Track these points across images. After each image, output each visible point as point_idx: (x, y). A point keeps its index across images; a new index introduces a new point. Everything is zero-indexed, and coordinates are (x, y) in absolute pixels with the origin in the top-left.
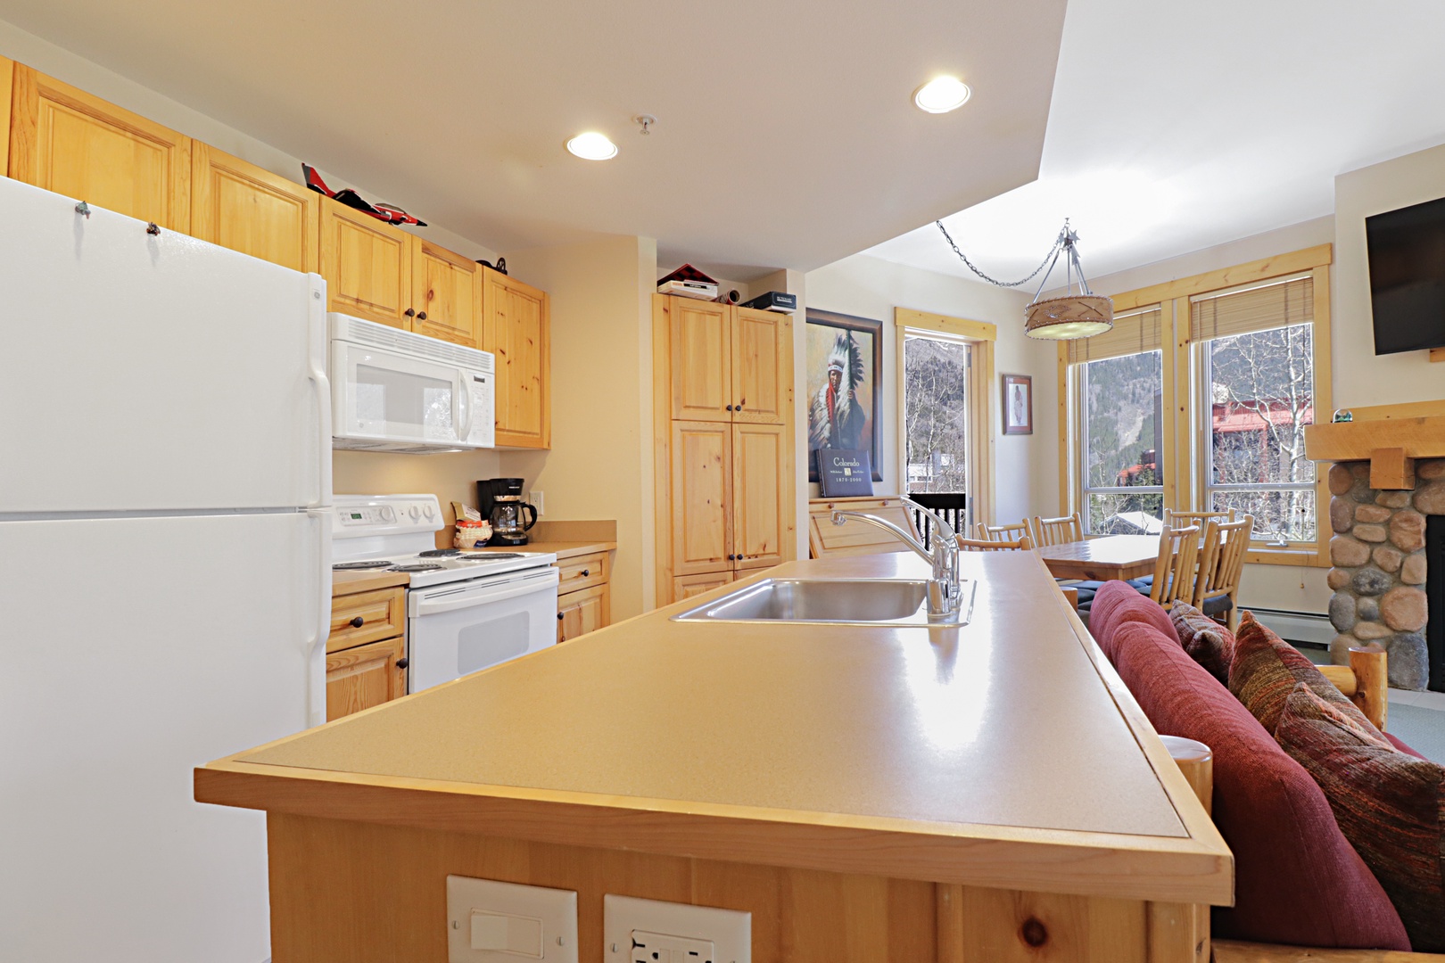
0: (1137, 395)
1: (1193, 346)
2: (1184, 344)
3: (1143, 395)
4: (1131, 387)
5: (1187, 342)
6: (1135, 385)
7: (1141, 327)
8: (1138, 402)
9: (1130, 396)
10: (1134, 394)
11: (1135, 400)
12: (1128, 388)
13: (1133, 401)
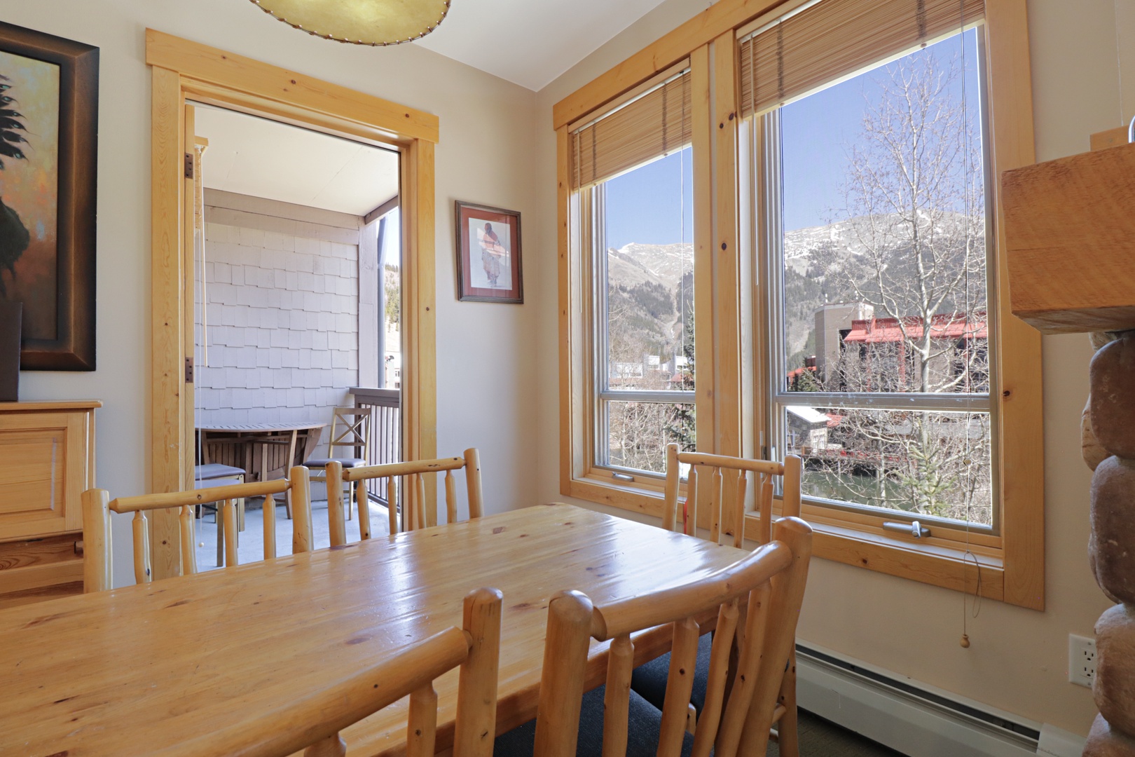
0: (804, 314)
1: (743, 126)
2: (726, 122)
3: (808, 314)
4: (799, 307)
5: (731, 118)
6: (802, 306)
7: (665, 108)
8: (805, 319)
9: (799, 314)
10: (802, 313)
11: (803, 317)
12: (797, 308)
13: (801, 318)
